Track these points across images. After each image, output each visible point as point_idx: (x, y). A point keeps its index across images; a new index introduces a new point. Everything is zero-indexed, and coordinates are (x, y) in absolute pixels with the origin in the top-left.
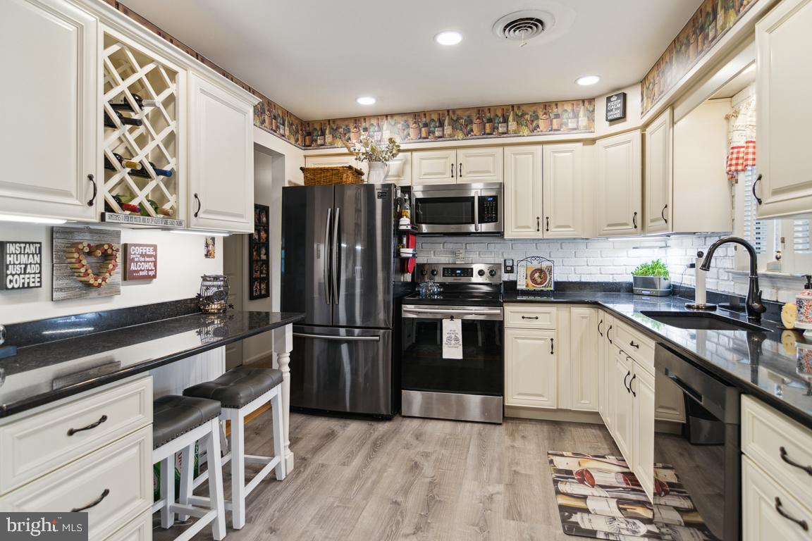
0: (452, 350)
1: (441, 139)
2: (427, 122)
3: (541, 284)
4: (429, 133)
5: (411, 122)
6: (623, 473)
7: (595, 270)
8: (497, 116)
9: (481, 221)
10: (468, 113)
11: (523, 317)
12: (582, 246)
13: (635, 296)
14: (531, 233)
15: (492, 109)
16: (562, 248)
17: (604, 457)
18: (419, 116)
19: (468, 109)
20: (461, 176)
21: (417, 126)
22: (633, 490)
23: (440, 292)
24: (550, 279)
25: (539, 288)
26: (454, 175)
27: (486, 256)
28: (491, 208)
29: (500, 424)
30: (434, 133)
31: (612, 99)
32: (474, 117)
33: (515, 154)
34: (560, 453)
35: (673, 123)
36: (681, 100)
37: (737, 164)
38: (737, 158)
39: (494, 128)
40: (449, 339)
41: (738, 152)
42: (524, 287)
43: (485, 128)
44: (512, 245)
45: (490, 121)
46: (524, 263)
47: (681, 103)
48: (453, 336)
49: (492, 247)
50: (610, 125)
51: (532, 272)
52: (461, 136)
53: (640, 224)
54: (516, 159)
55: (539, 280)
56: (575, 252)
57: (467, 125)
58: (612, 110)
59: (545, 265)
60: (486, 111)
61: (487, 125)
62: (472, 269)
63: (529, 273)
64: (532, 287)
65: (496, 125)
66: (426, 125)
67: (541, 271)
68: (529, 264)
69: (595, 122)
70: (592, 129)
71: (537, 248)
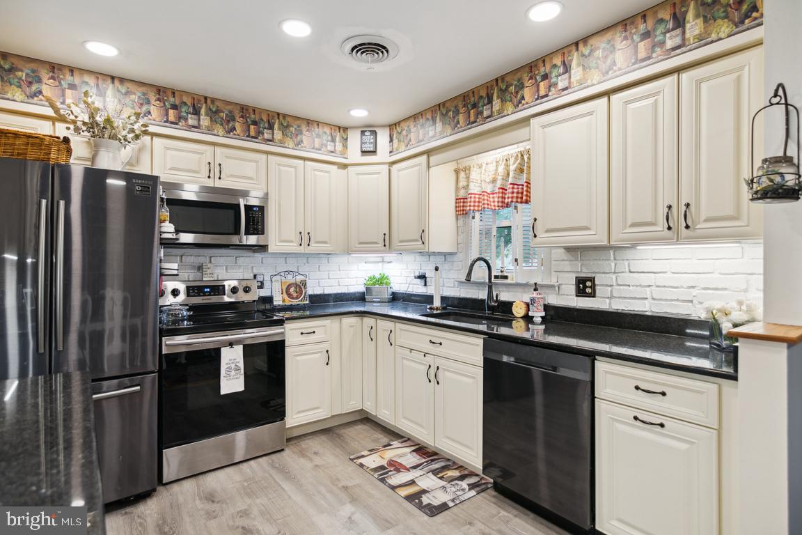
0: (232, 382)
1: (196, 130)
2: (177, 103)
3: (296, 298)
4: (180, 118)
5: (152, 97)
6: (414, 451)
7: (334, 282)
8: (262, 119)
9: (247, 233)
10: (230, 107)
11: (302, 334)
12: (324, 260)
13: (367, 303)
14: (293, 247)
15: (257, 111)
16: (308, 263)
17: (390, 445)
18: (164, 92)
19: (230, 103)
20: (220, 178)
21: (162, 105)
22: (432, 461)
23: (189, 316)
24: (306, 293)
25: (295, 302)
26: (212, 175)
27: (234, 271)
28: (256, 219)
29: (283, 450)
30: (186, 119)
31: (366, 134)
32: (237, 114)
33: (279, 165)
34: (359, 455)
35: (429, 167)
36: (437, 151)
37: (474, 206)
38: (475, 202)
39: (259, 133)
40: (228, 370)
41: (475, 198)
42: (281, 303)
43: (249, 130)
44: (262, 258)
45: (255, 123)
46: (278, 278)
47: (437, 154)
48: (233, 366)
49: (240, 260)
50: (362, 155)
51: (288, 287)
52: (221, 132)
53: (387, 243)
54: (279, 169)
55: (295, 295)
56: (319, 266)
57: (228, 121)
58: (365, 143)
59: (299, 278)
60: (251, 111)
61: (252, 127)
62: (224, 286)
63: (284, 288)
64: (289, 302)
65: (261, 129)
66: (174, 107)
67: (296, 285)
68: (283, 278)
69: (349, 150)
70: (345, 156)
71: (286, 263)
